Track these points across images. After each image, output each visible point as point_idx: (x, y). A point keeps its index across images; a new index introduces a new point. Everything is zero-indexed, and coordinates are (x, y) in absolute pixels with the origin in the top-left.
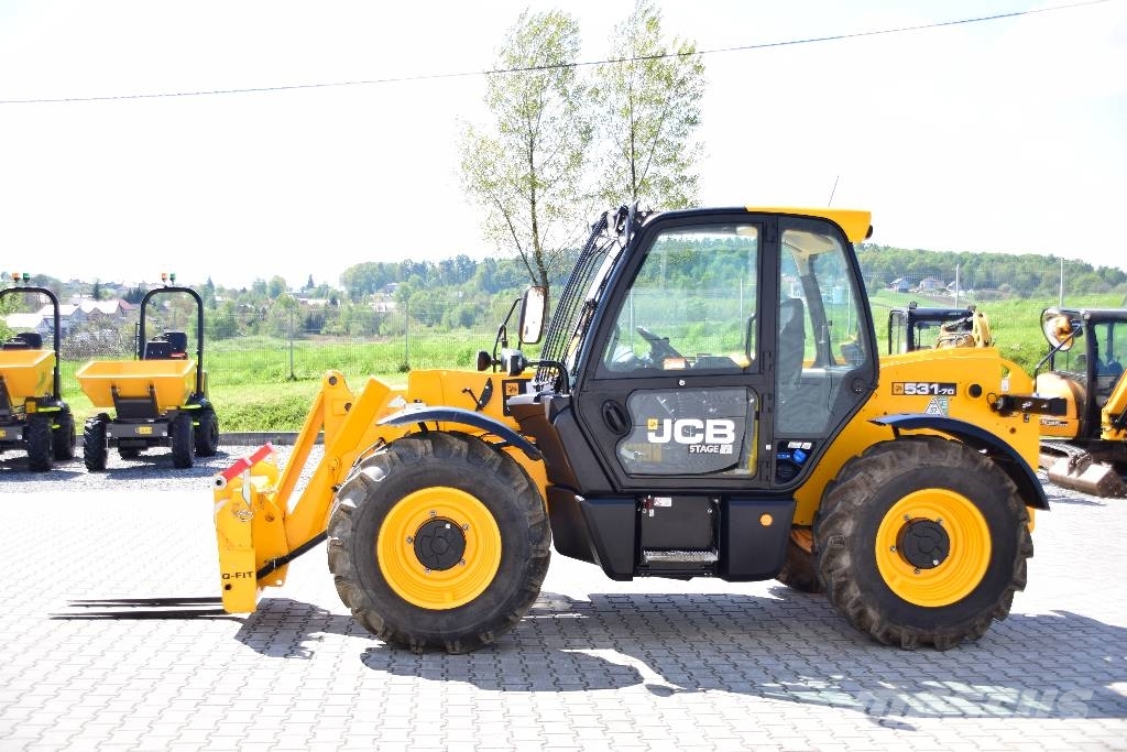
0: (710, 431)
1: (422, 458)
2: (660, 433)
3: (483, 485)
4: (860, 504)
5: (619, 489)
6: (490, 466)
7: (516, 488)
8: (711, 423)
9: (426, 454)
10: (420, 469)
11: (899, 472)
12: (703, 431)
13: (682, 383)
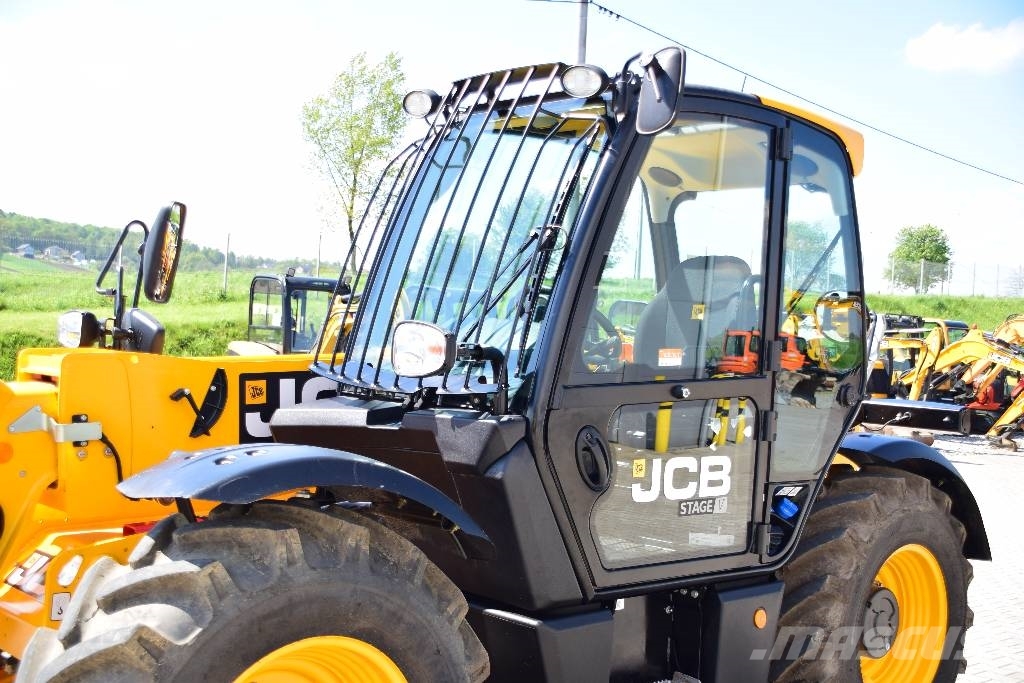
0: (706, 476)
1: (284, 574)
2: (646, 485)
3: (400, 619)
4: (848, 577)
5: (592, 594)
6: (410, 578)
7: (450, 620)
8: (707, 461)
9: (291, 563)
10: (280, 601)
11: (885, 524)
12: (696, 477)
13: (686, 392)
